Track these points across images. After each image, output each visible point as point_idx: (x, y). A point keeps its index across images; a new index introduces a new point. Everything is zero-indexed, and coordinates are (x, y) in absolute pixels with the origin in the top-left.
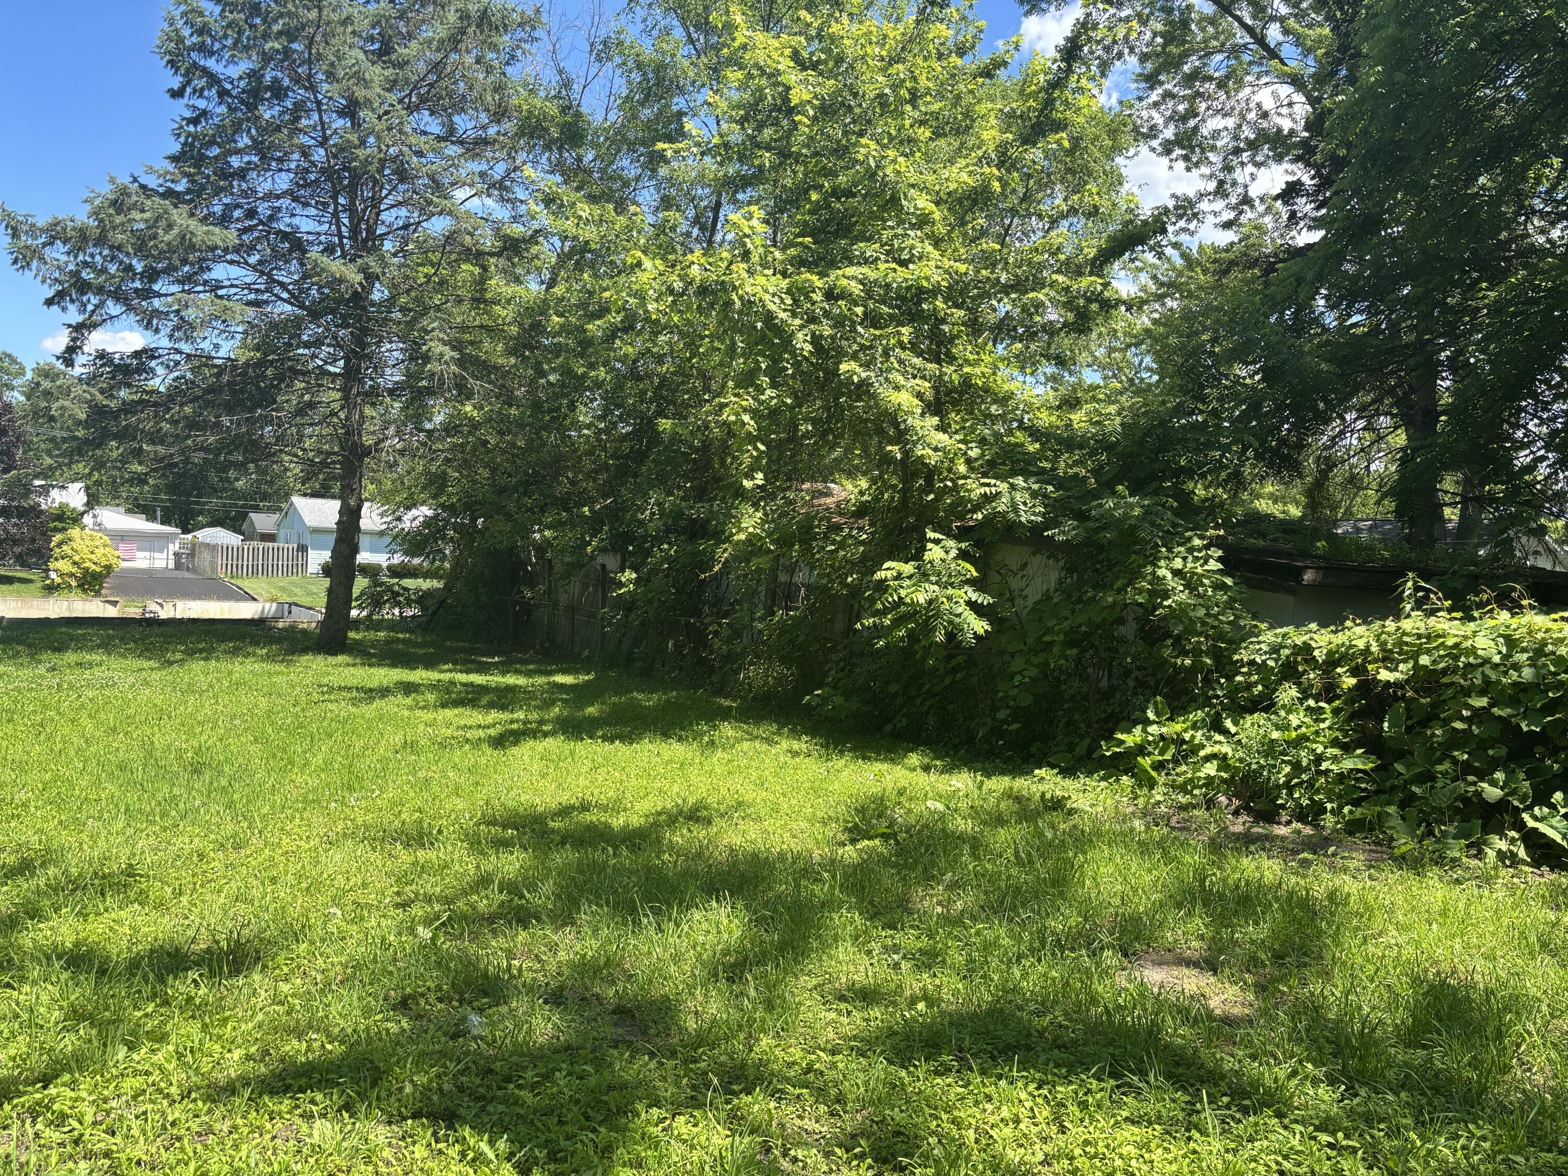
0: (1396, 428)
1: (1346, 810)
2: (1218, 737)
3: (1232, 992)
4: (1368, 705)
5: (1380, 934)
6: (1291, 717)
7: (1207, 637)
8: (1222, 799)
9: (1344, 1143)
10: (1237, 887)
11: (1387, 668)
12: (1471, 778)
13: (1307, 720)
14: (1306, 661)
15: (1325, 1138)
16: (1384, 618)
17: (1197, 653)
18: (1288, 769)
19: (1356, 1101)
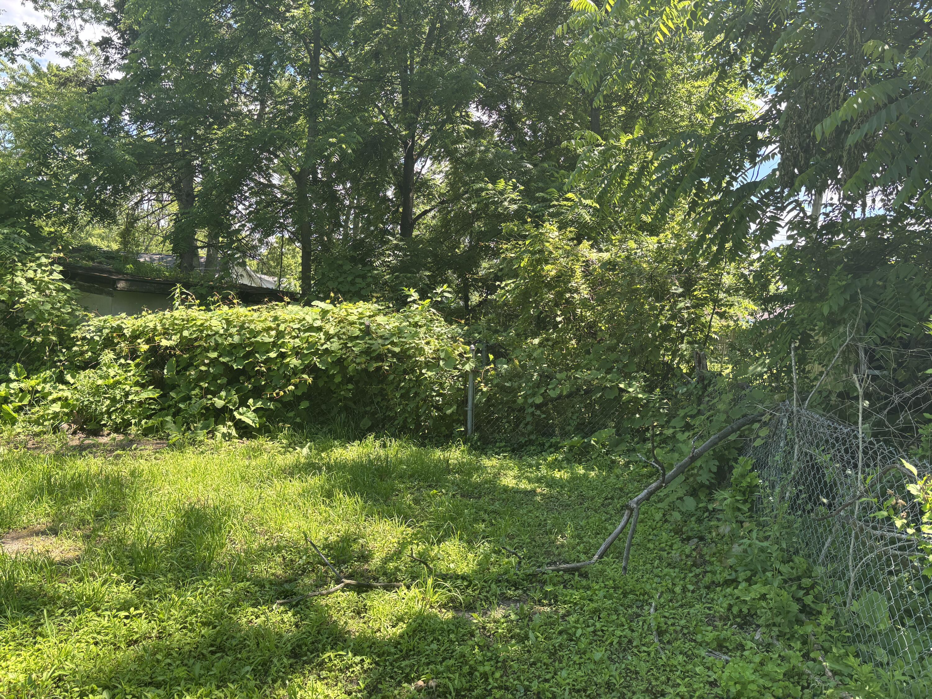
0: (172, 201)
1: (143, 422)
2: (61, 387)
3: (67, 544)
4: (156, 361)
5: (160, 490)
6: (110, 370)
7: (52, 323)
8: (65, 426)
9: (134, 613)
10: (73, 479)
11: (166, 338)
12: (209, 396)
13: (119, 371)
14: (119, 336)
15: (123, 614)
16: (164, 310)
17: (46, 333)
18: (108, 402)
19: (142, 587)
